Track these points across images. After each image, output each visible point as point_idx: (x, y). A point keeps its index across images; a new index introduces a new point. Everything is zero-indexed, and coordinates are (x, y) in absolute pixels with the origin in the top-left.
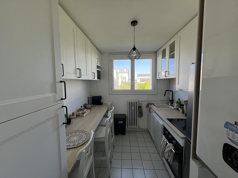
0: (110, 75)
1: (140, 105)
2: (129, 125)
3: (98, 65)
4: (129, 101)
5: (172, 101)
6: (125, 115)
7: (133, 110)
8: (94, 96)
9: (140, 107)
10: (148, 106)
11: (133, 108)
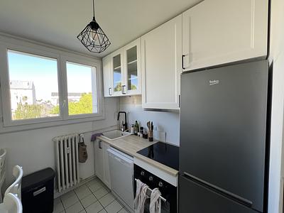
1: (82, 141)
5: (126, 126)
6: (50, 168)
7: (68, 154)
9: (82, 144)
10: (94, 139)
11: (68, 150)
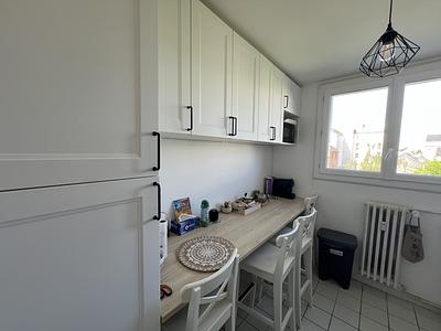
0: (318, 132)
1: (414, 224)
2: (366, 269)
3: (289, 110)
4: (369, 203)
6: (355, 237)
7: (383, 232)
8: (277, 177)
9: (412, 229)
11: (383, 226)
